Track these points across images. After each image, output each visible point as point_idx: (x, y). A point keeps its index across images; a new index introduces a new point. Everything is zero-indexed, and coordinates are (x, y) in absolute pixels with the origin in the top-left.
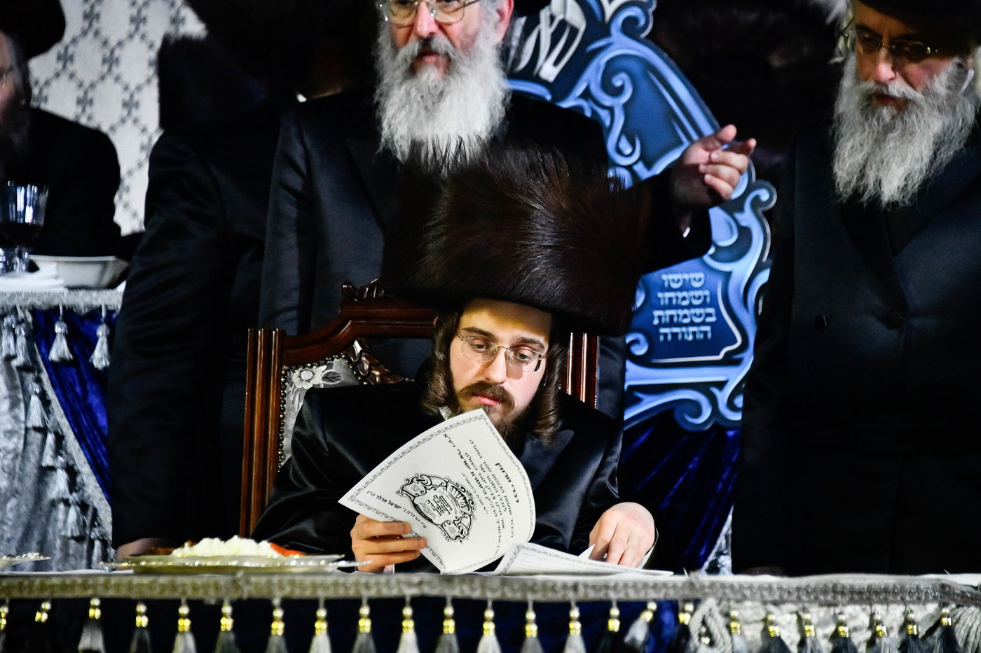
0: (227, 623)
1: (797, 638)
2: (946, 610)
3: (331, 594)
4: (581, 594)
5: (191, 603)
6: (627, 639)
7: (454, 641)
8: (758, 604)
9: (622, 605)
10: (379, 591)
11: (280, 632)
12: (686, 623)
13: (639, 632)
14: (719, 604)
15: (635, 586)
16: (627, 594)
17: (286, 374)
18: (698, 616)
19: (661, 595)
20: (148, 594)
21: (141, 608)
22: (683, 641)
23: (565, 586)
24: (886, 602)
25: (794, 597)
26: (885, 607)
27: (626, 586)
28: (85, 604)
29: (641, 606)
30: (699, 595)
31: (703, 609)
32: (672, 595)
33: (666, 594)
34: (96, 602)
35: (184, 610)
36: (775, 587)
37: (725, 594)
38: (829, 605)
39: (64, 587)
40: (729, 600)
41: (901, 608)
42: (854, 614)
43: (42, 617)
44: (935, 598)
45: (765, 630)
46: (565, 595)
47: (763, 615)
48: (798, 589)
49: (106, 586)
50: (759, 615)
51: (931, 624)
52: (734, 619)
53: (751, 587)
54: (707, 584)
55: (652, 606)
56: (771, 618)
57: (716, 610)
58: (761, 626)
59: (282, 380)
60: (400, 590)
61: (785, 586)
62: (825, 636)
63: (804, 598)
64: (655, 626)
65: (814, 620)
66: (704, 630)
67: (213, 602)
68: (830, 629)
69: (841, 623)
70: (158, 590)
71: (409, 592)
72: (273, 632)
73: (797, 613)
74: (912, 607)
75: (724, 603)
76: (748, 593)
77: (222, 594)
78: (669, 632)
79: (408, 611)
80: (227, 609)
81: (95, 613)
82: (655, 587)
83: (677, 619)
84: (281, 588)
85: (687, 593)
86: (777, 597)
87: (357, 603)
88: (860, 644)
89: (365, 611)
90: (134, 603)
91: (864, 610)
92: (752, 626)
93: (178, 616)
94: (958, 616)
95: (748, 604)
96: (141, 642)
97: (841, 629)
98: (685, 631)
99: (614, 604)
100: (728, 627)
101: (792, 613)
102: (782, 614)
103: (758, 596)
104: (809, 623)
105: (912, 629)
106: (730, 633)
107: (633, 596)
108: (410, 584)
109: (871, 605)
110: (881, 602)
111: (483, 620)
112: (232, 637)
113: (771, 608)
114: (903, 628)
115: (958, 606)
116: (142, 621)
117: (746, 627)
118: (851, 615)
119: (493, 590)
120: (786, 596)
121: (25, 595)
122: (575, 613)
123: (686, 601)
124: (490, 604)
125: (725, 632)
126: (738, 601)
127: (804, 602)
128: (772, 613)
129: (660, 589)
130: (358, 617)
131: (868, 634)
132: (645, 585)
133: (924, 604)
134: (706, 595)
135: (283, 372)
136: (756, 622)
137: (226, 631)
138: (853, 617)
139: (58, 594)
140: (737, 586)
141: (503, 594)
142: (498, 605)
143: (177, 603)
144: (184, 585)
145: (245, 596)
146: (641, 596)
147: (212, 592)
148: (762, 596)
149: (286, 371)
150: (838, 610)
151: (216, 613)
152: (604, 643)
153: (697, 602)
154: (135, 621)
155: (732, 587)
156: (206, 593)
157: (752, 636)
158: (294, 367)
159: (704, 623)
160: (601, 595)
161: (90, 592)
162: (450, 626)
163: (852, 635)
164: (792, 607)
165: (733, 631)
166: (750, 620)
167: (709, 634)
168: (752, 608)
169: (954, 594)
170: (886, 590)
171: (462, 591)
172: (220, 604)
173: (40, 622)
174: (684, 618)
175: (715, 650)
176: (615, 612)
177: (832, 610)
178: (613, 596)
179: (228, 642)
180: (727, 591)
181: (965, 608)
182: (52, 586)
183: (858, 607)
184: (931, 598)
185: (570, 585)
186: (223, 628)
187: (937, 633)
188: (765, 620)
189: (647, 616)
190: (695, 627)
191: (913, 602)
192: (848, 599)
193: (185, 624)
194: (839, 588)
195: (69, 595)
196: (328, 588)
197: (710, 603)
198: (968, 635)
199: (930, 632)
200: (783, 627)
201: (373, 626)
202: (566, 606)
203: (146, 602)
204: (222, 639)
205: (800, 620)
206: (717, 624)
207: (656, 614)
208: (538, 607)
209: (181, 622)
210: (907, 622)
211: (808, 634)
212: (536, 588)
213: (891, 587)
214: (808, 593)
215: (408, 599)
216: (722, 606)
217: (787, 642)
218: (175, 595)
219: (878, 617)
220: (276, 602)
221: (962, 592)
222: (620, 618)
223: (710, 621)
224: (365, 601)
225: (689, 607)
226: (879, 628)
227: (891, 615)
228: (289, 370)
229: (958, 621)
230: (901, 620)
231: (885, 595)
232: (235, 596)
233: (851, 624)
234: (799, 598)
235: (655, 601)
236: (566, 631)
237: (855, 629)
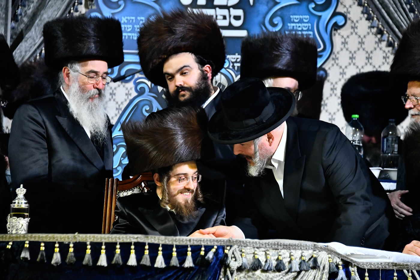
0: (71, 250)
1: (265, 260)
2: (315, 252)
3: (107, 241)
4: (192, 243)
5: (59, 243)
6: (206, 257)
7: (148, 257)
8: (252, 248)
9: (205, 247)
10: (123, 240)
11: (89, 253)
12: (227, 253)
13: (210, 255)
14: (238, 248)
15: (210, 240)
16: (207, 243)
18: (231, 251)
19: (219, 244)
20: (45, 240)
21: (43, 244)
22: (225, 258)
23: (186, 240)
24: (295, 249)
25: (264, 246)
26: (295, 251)
27: (207, 240)
28: (24, 243)
29: (212, 247)
30: (232, 244)
31: (233, 249)
32: (222, 244)
34: (27, 242)
35: (57, 245)
36: (258, 243)
37: (241, 244)
38: (276, 249)
39: (17, 237)
40: (242, 246)
41: (300, 251)
42: (284, 252)
43: (9, 247)
44: (312, 248)
45: (254, 256)
46: (186, 243)
47: (253, 251)
48: (265, 243)
50: (251, 251)
51: (310, 257)
52: (243, 253)
53: (249, 242)
54: (234, 241)
55: (216, 247)
56: (256, 252)
57: (237, 249)
58: (252, 255)
60: (130, 240)
61: (261, 243)
62: (274, 259)
63: (267, 247)
64: (216, 254)
65: (271, 254)
66: (233, 256)
67: (67, 243)
68: (276, 257)
69: (280, 255)
70: (49, 239)
71: (133, 241)
72: (87, 253)
73: (265, 251)
74: (304, 251)
75: (240, 247)
76: (248, 244)
77: (70, 240)
78: (221, 255)
79: (133, 247)
80: (71, 245)
81: (27, 246)
82: (217, 241)
83: (224, 251)
84: (90, 239)
85: (228, 244)
86: (258, 246)
87: (116, 244)
88: (286, 262)
89: (118, 246)
90: (40, 243)
91: (288, 251)
92: (249, 255)
93: (55, 247)
94: (319, 254)
95: (248, 248)
96: (42, 255)
97: (280, 257)
98: (226, 256)
99: (203, 246)
100: (241, 255)
101: (263, 251)
102: (260, 251)
103: (252, 245)
104: (269, 254)
105: (303, 258)
106: (242, 257)
107: (209, 244)
108: (134, 238)
109: (290, 250)
110: (293, 249)
111: (158, 250)
112: (73, 254)
113: (257, 249)
114: (301, 258)
115: (319, 251)
116: (42, 248)
117: (247, 255)
118: (283, 253)
119: (162, 241)
120: (261, 246)
121: (4, 240)
122: (189, 249)
123: (228, 246)
124: (161, 245)
125: (240, 256)
126: (245, 247)
127: (267, 248)
129: (219, 242)
130: (116, 249)
131: (289, 259)
132: (214, 240)
133: (308, 250)
134: (234, 244)
136: (251, 254)
137: (71, 252)
138: (284, 254)
139: (15, 240)
140: (245, 242)
141: (165, 242)
142: (163, 246)
143: (55, 243)
144: (57, 237)
145: (78, 241)
146: (212, 244)
147: (67, 240)
150: (279, 251)
151: (68, 246)
152: (199, 259)
153: (231, 246)
154: (40, 248)
155: (243, 242)
156: (65, 240)
157: (250, 258)
159: (233, 253)
160: (198, 243)
161: (25, 239)
162: (147, 252)
163: (283, 260)
164: (263, 249)
165: (243, 256)
166: (249, 253)
167: (235, 257)
168: (250, 249)
169: (318, 247)
170: (295, 245)
171: (151, 241)
172: (69, 243)
173: (8, 248)
174: (226, 251)
175: (236, 262)
176: (203, 249)
177: (277, 251)
178: (203, 244)
179: (72, 256)
180: (241, 243)
181: (322, 252)
182: (13, 237)
183: (285, 250)
184: (310, 248)
185: (188, 240)
186: (70, 251)
187: (312, 259)
188: (254, 253)
189: (214, 250)
190: (230, 254)
191: (304, 250)
192: (282, 247)
193: (57, 250)
194: (279, 244)
195: (19, 240)
196: (106, 239)
197: (235, 247)
198: (322, 261)
199: (310, 259)
200: (260, 256)
201: (121, 251)
202: (187, 247)
203: (44, 242)
204: (69, 255)
205: (266, 253)
206: (237, 254)
207: (217, 250)
208: (177, 247)
209: (56, 249)
210: (302, 256)
211: (268, 258)
213: (297, 244)
214: (269, 245)
215: (133, 243)
217: (261, 261)
218: (54, 240)
219: (292, 254)
220: (88, 243)
221: (321, 247)
222: (204, 251)
223: (235, 253)
224: (118, 243)
226: (292, 257)
227: (297, 254)
229: (319, 256)
230: (300, 256)
231: (295, 247)
232: (74, 241)
233: (283, 256)
234: (266, 246)
235: (216, 245)
236: (186, 255)
237: (284, 258)
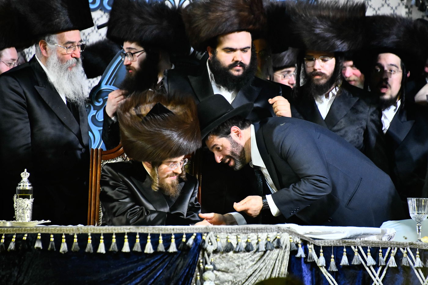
0: (76, 240)
1: (236, 243)
2: (279, 234)
3: (105, 232)
4: (175, 232)
5: (65, 234)
6: (187, 243)
7: (139, 244)
8: (225, 233)
9: (186, 234)
10: (118, 231)
11: (90, 242)
12: (204, 239)
13: (191, 242)
14: (214, 234)
15: (190, 229)
16: (188, 231)
17: (103, 163)
18: (208, 237)
19: (198, 232)
20: (54, 232)
21: (52, 236)
22: (203, 244)
23: (170, 229)
24: (262, 232)
25: (235, 231)
26: (262, 233)
27: (188, 229)
28: (36, 235)
29: (192, 234)
30: (208, 231)
31: (209, 235)
32: (201, 231)
33: (199, 231)
34: (39, 234)
35: (64, 236)
36: (230, 229)
37: (216, 231)
38: (246, 233)
39: (31, 230)
41: (266, 234)
43: (25, 238)
44: (276, 231)
45: (227, 240)
46: (170, 232)
47: (226, 236)
48: (237, 229)
49: (42, 230)
50: (225, 236)
51: (274, 238)
52: (218, 238)
53: (223, 229)
54: (211, 228)
55: (195, 234)
56: (228, 237)
57: (213, 235)
58: (226, 240)
59: (102, 165)
60: (124, 230)
61: (233, 228)
62: (244, 242)
63: (238, 231)
64: (196, 240)
65: (241, 238)
66: (210, 241)
67: (72, 234)
68: (246, 240)
69: (249, 238)
70: (57, 231)
71: (126, 231)
72: (88, 242)
73: (236, 236)
74: (269, 233)
75: (216, 233)
76: (222, 230)
77: (74, 232)
78: (199, 241)
79: (126, 237)
80: (76, 236)
81: (39, 237)
83: (202, 237)
85: (205, 231)
86: (230, 231)
87: (112, 234)
88: (254, 244)
89: (114, 236)
90: (50, 235)
91: (256, 234)
92: (224, 239)
93: (62, 238)
95: (222, 233)
96: (52, 245)
97: (249, 240)
98: (204, 241)
99: (184, 234)
100: (216, 240)
101: (235, 236)
102: (232, 236)
103: (225, 231)
104: (240, 238)
105: (269, 239)
107: (190, 232)
108: (127, 229)
109: (257, 233)
110: (260, 232)
111: (147, 239)
112: (77, 244)
113: (229, 234)
114: (267, 239)
115: (282, 233)
116: (52, 239)
117: (222, 240)
119: (150, 230)
120: (233, 231)
121: (20, 232)
122: (173, 237)
123: (205, 233)
124: (149, 234)
125: (215, 241)
126: (219, 233)
128: (229, 236)
129: (197, 230)
130: (112, 239)
131: (257, 241)
132: (193, 229)
133: (273, 232)
134: (210, 231)
135: (102, 162)
136: (224, 238)
138: (252, 236)
139: (29, 232)
141: (153, 231)
142: (152, 235)
143: (62, 235)
144: (64, 230)
145: (81, 233)
146: (192, 232)
147: (71, 232)
148: (226, 231)
149: (103, 162)
150: (248, 235)
151: (72, 237)
152: (181, 245)
153: (208, 233)
154: (50, 240)
155: (218, 229)
156: (70, 232)
157: (223, 242)
158: (105, 161)
159: (210, 239)
160: (181, 232)
161: (38, 232)
162: (138, 241)
163: (252, 241)
164: (234, 234)
165: (218, 241)
166: (223, 238)
167: (211, 242)
168: (223, 235)
169: (281, 229)
171: (141, 231)
172: (74, 234)
173: (24, 240)
174: (204, 238)
175: (212, 246)
176: (184, 236)
177: (246, 235)
178: (184, 232)
179: (76, 245)
180: (216, 230)
181: (284, 233)
182: (27, 230)
183: (254, 234)
184: (275, 231)
185: (172, 229)
186: (74, 241)
187: (276, 240)
188: (227, 238)
189: (193, 237)
190: (207, 240)
191: (270, 232)
192: (251, 231)
193: (64, 240)
194: (248, 229)
195: (32, 232)
196: (104, 230)
197: (211, 233)
198: (284, 241)
199: (274, 240)
200: (232, 240)
201: (116, 241)
202: (171, 235)
203: (53, 234)
204: (74, 244)
205: (237, 238)
206: (213, 239)
207: (196, 237)
208: (163, 235)
210: (268, 237)
211: (239, 241)
212: (162, 230)
215: (126, 233)
216: (215, 234)
217: (233, 244)
218: (61, 232)
219: (259, 236)
220: (89, 234)
221: (284, 229)
222: (186, 238)
223: (211, 238)
224: (114, 234)
225: (205, 234)
226: (259, 239)
227: (263, 236)
228: (104, 162)
229: (281, 237)
230: (266, 237)
231: (261, 230)
232: (78, 233)
233: (252, 239)
234: (237, 232)
236: (171, 241)
